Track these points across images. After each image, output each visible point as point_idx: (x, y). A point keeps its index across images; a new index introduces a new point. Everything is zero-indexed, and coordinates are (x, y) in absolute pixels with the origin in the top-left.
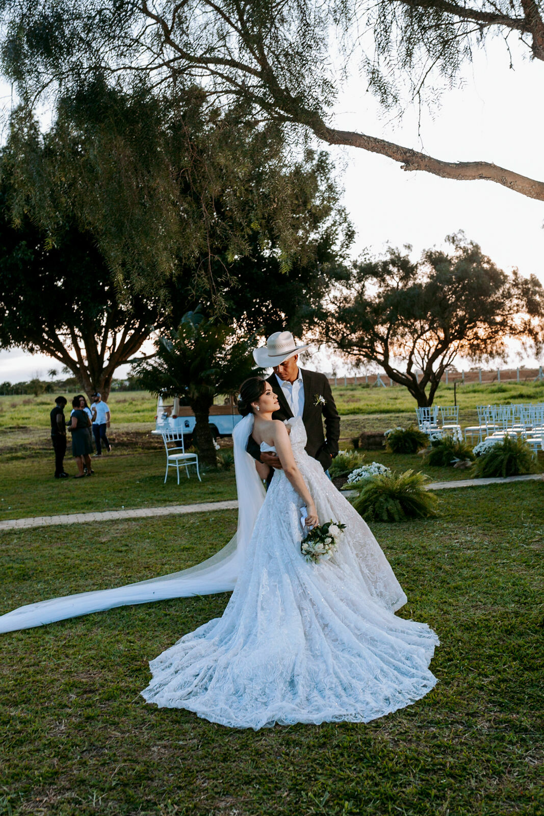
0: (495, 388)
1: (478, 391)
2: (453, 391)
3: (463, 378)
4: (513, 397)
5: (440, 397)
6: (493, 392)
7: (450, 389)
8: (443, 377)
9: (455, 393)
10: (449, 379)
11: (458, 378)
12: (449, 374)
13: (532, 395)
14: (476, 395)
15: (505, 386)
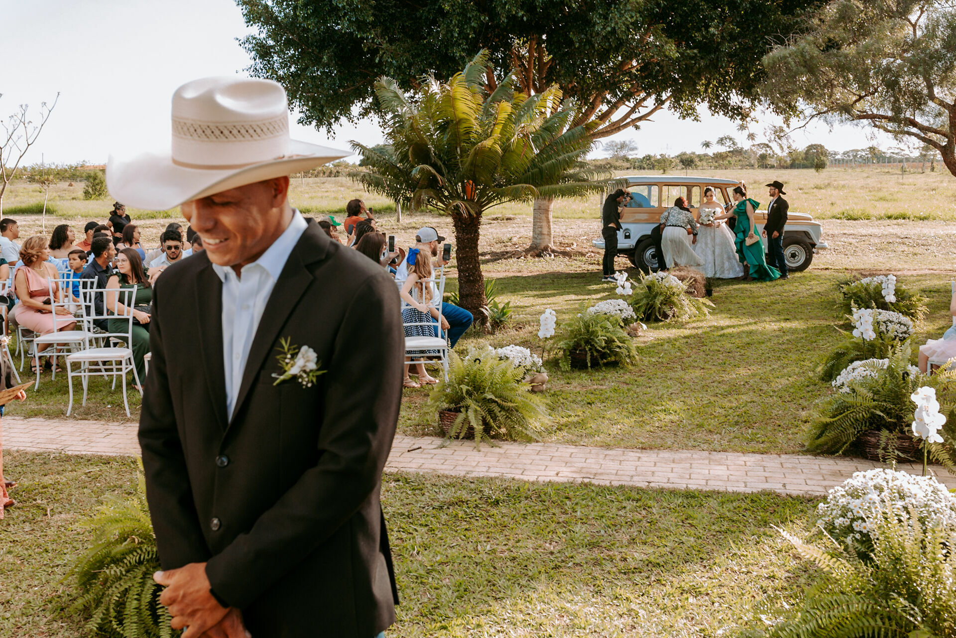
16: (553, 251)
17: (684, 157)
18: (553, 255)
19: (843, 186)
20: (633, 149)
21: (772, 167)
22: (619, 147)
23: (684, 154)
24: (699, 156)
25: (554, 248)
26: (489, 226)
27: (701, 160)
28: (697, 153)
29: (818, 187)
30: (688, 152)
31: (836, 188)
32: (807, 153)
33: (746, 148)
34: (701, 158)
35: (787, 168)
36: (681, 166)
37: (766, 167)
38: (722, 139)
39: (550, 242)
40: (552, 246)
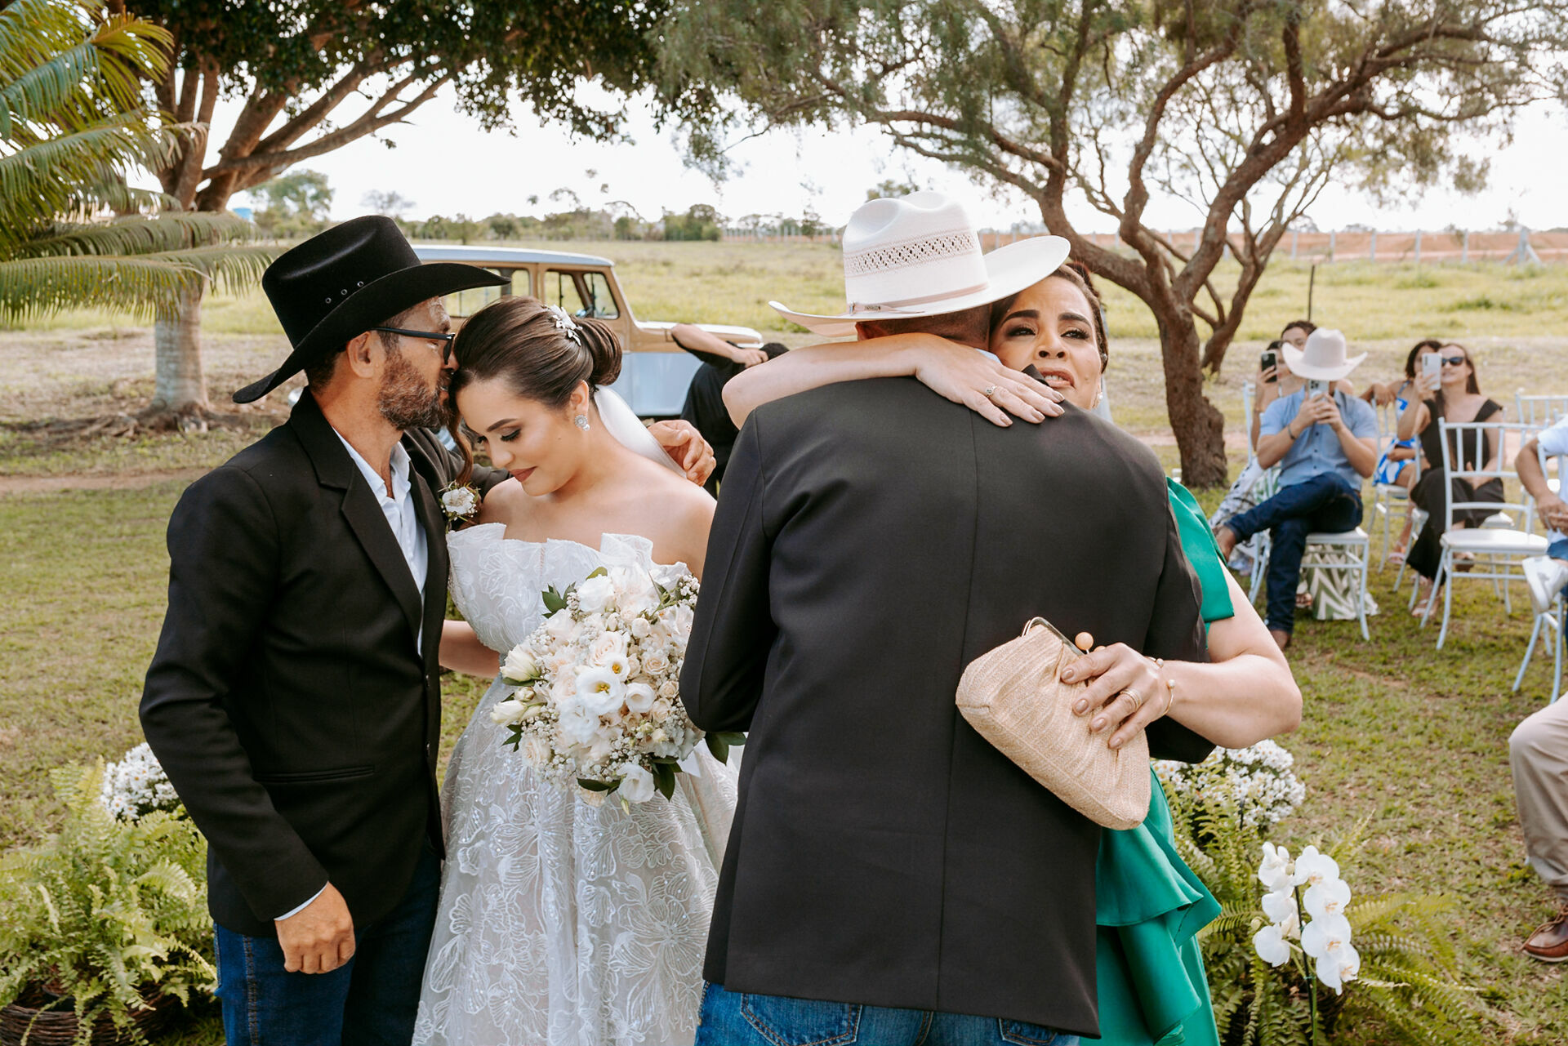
0: (1411, 276)
1: (1369, 283)
2: (1306, 278)
3: (1333, 244)
4: (1464, 306)
5: (1272, 293)
6: (1404, 286)
7: (1298, 271)
8: (1283, 240)
9: (1312, 282)
10: (1300, 246)
11: (1322, 245)
12: (1300, 234)
13: (1513, 302)
14: (1362, 291)
15: (1436, 273)
16: (207, 416)
17: (500, 221)
18: (204, 425)
19: (762, 270)
20: (408, 205)
21: (637, 238)
22: (386, 199)
23: (499, 216)
24: (522, 220)
25: (210, 407)
26: (79, 352)
27: (526, 226)
28: (519, 215)
29: (721, 272)
30: (505, 212)
31: (752, 273)
32: (690, 216)
33: (595, 208)
34: (527, 223)
35: (660, 239)
36: (492, 233)
37: (629, 239)
38: (556, 193)
39: (199, 394)
40: (205, 402)
